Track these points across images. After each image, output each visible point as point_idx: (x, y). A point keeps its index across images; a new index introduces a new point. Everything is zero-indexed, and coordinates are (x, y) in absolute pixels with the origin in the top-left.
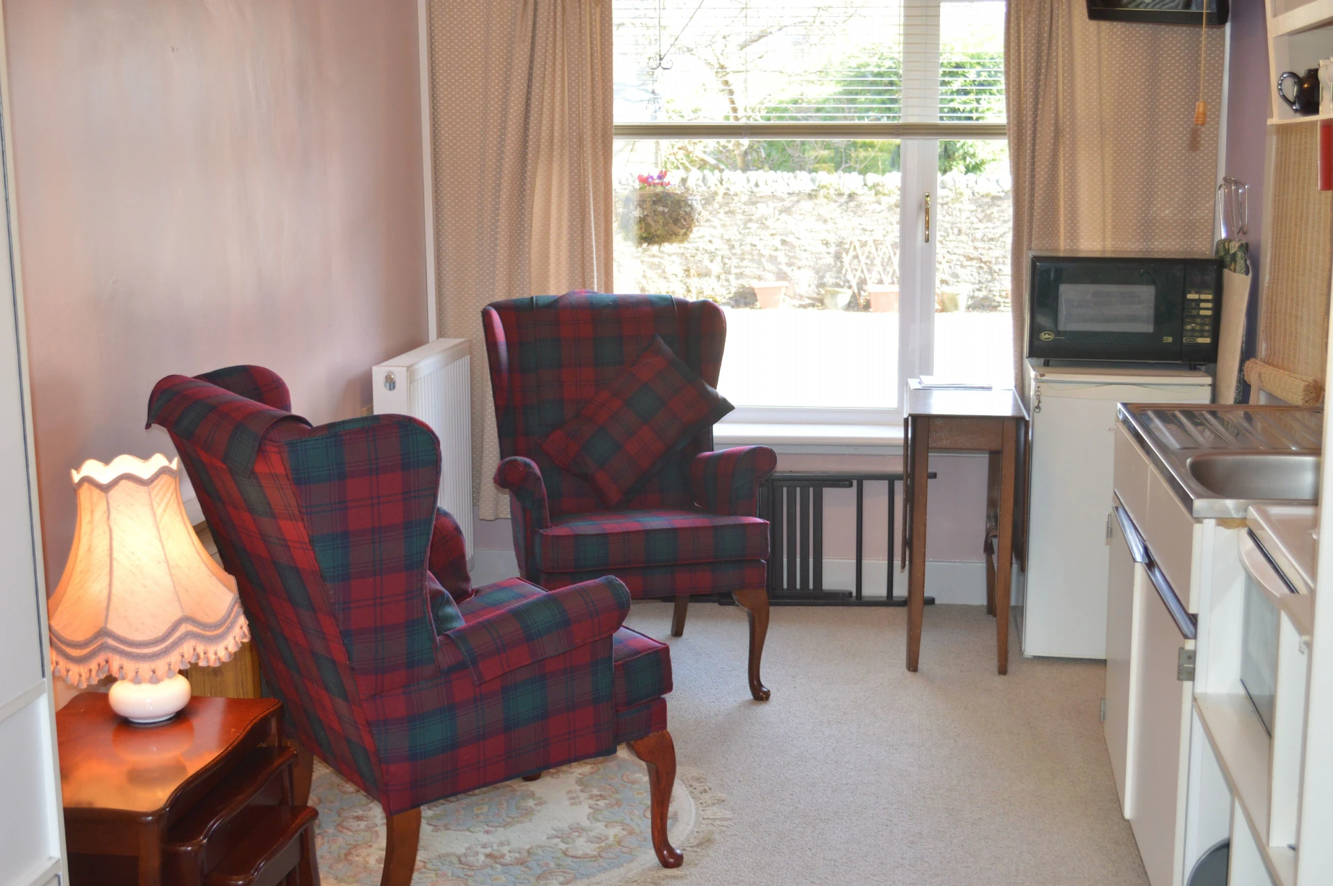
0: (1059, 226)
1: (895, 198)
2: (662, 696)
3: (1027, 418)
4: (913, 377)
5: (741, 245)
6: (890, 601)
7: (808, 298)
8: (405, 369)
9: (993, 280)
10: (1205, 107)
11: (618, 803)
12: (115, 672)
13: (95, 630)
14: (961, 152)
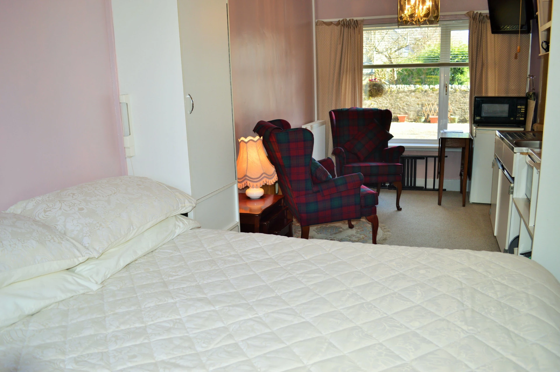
0: (482, 90)
1: (438, 92)
2: (375, 206)
3: (472, 139)
4: (442, 130)
5: (394, 105)
6: (434, 189)
7: (413, 119)
8: (310, 126)
9: (465, 114)
10: (520, 48)
11: (363, 230)
12: (248, 185)
13: (244, 175)
14: (457, 79)
